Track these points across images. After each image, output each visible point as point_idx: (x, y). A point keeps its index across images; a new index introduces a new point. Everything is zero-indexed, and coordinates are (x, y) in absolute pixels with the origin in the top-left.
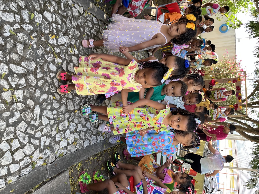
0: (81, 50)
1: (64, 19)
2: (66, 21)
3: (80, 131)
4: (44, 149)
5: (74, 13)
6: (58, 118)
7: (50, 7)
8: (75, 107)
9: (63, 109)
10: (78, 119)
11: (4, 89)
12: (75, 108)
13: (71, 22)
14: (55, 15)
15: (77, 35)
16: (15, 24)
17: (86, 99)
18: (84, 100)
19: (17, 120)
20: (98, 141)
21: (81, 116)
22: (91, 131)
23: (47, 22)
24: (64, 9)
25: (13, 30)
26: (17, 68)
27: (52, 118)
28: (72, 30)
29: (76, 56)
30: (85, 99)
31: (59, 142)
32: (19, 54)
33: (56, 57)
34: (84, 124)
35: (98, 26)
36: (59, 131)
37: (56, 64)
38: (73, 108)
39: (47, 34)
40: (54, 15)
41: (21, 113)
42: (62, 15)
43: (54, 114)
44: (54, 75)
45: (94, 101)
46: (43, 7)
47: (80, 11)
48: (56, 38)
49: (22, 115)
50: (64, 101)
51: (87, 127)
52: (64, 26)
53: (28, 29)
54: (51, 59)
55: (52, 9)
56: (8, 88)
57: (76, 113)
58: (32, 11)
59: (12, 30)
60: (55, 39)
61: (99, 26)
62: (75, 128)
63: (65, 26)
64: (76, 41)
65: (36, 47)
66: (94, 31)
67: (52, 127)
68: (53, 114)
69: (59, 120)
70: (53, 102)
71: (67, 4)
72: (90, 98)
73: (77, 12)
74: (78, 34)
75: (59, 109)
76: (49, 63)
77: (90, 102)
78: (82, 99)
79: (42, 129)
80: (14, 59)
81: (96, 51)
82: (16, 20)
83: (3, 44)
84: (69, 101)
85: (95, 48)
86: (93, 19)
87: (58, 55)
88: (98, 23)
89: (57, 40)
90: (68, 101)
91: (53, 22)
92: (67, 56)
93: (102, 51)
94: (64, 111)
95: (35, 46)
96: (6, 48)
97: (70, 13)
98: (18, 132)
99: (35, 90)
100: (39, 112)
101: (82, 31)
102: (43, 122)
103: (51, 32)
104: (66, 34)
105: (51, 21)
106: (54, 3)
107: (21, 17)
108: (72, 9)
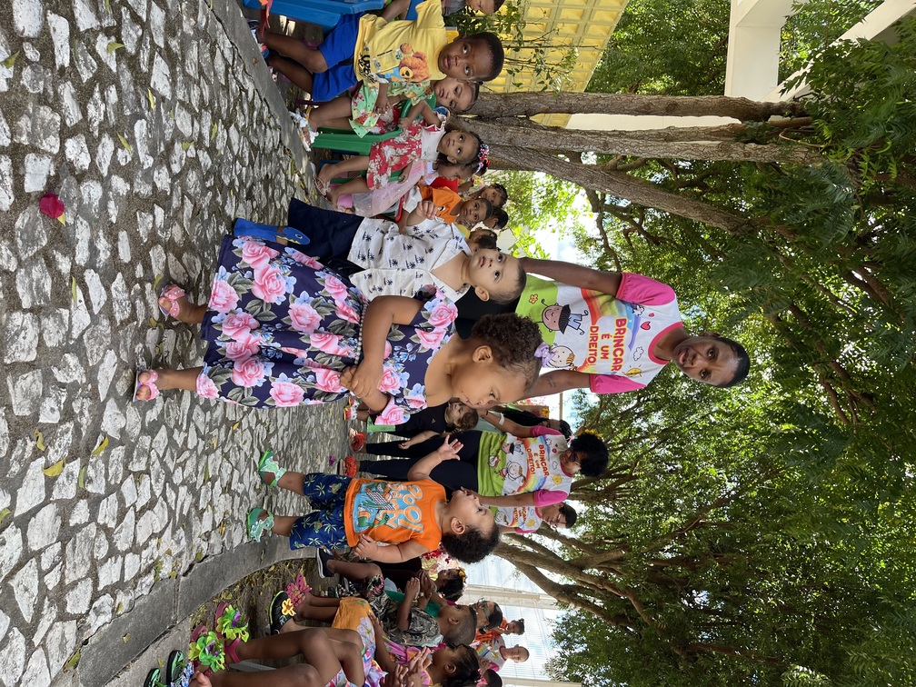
3: (235, 491)
4: (179, 527)
6: (209, 436)
10: (235, 452)
11: (151, 320)
16: (190, 144)
19: (156, 419)
21: (241, 445)
25: (186, 160)
26: (177, 266)
27: (203, 434)
31: (203, 510)
32: (184, 229)
34: (242, 472)
36: (207, 479)
41: (165, 401)
43: (206, 421)
51: (245, 482)
53: (205, 164)
55: (241, 124)
56: (157, 320)
58: (216, 117)
59: (184, 159)
67: (199, 458)
79: (185, 461)
80: (176, 240)
82: (193, 133)
83: (169, 194)
94: (220, 419)
95: (206, 217)
96: (170, 204)
97: (262, 139)
98: (154, 456)
99: (192, 339)
100: (188, 407)
101: (270, 194)
102: (189, 440)
103: (232, 182)
104: (250, 196)
105: (236, 153)
106: (245, 106)
107: (200, 128)
108: (265, 131)
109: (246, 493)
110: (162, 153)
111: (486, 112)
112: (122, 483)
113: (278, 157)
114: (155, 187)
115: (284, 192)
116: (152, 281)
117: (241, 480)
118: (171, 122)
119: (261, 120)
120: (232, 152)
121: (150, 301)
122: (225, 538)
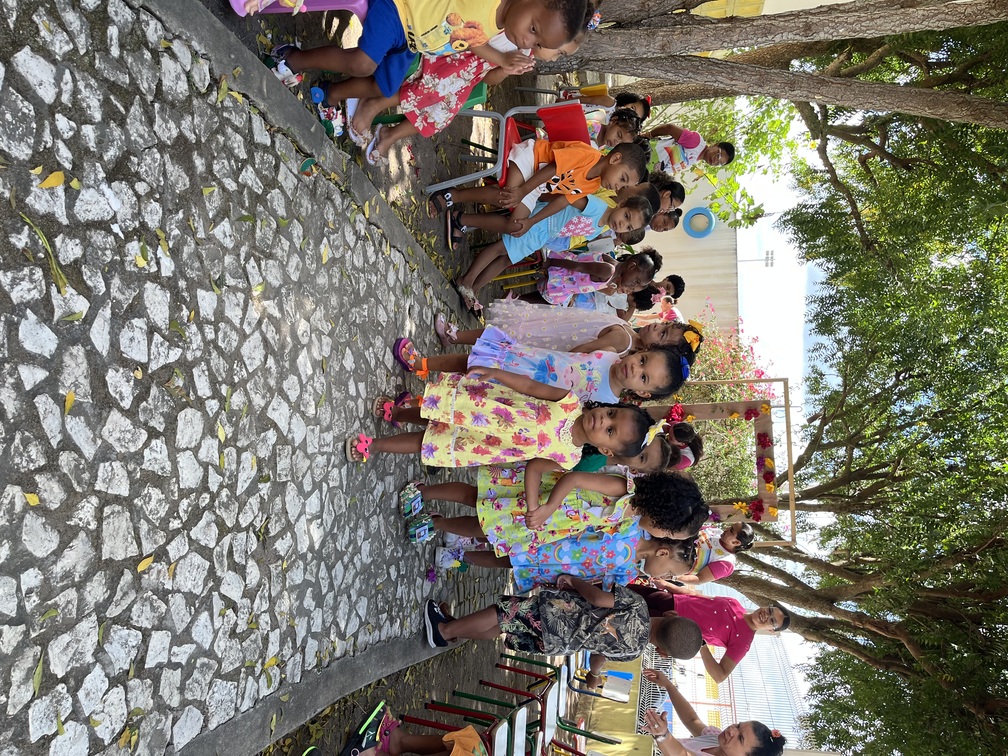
0: (190, 256)
1: (115, 102)
2: (127, 110)
3: (160, 666)
5: (167, 83)
6: (42, 609)
7: (51, 32)
8: (144, 542)
9: (76, 557)
10: (151, 604)
12: (140, 545)
13: (151, 122)
14: (71, 73)
15: (173, 186)
17: (197, 498)
18: (189, 505)
20: (246, 705)
21: (168, 586)
22: (215, 657)
23: (26, 103)
24: (121, 53)
27: (13, 614)
28: (153, 159)
29: (163, 287)
30: (193, 496)
33: (61, 284)
34: (180, 628)
35: (271, 157)
36: (48, 682)
37: (55, 319)
38: (133, 551)
39: (21, 163)
40: (67, 76)
42: (106, 80)
43: (24, 588)
44: (41, 374)
45: (237, 504)
46: (12, 26)
47: (196, 78)
48: (68, 189)
50: (86, 512)
51: (195, 639)
52: (112, 132)
54: (29, 290)
57: (144, 572)
60: (60, 190)
61: (277, 158)
62: (134, 653)
63: (117, 132)
64: (167, 212)
66: (253, 176)
68: (19, 589)
69: (53, 619)
70: (25, 521)
71: (139, 32)
72: (218, 493)
73: (183, 77)
74: (181, 181)
75: (53, 558)
76: (19, 310)
77: (214, 513)
78: (181, 498)
81: (259, 266)
84: (112, 513)
85: (253, 255)
86: (254, 121)
87: (73, 272)
88: (273, 142)
89: (72, 196)
90: (107, 510)
91: (56, 107)
92: (116, 282)
93: (284, 270)
101: (201, 169)
106: (69, 16)
108: (157, 62)
109: (204, 652)
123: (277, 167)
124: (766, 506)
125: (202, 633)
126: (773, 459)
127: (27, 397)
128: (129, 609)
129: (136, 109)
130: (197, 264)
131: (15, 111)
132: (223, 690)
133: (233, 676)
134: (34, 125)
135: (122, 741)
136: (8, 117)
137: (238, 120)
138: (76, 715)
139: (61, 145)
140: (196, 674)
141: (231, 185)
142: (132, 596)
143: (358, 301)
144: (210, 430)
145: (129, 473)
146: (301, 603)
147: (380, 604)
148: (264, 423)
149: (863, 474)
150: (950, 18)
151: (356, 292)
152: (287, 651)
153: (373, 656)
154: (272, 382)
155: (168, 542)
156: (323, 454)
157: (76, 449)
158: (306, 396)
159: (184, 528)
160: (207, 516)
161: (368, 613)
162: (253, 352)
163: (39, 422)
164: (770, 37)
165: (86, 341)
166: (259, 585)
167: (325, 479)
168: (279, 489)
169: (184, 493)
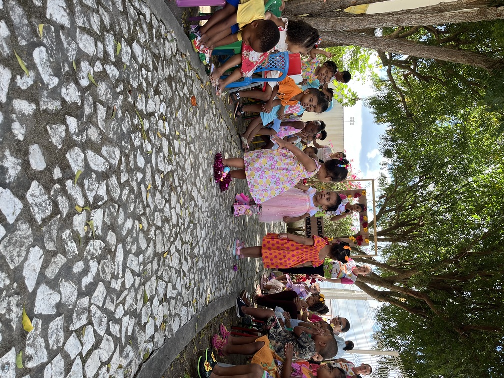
0: (172, 126)
1: (156, 62)
2: (158, 65)
3: (170, 298)
4: (126, 346)
5: (167, 52)
6: (144, 271)
7: (141, 34)
8: (165, 246)
9: (151, 251)
10: (168, 272)
11: (77, 208)
13: (163, 69)
14: (146, 51)
15: (168, 96)
16: (96, 61)
18: (175, 232)
19: (93, 281)
20: (190, 318)
21: (171, 265)
22: (182, 297)
23: (136, 64)
24: (156, 41)
25: (94, 74)
26: (97, 159)
27: (138, 272)
28: (164, 85)
29: (167, 139)
30: (176, 228)
31: (146, 324)
32: (100, 129)
33: (145, 139)
34: (174, 283)
37: (144, 153)
38: (163, 249)
39: (135, 90)
40: (145, 53)
41: (99, 264)
42: (153, 53)
44: (142, 176)
45: (186, 232)
46: (132, 32)
47: (173, 49)
48: (146, 100)
49: (100, 267)
50: (152, 233)
52: (155, 75)
53: (113, 75)
54: (138, 142)
55: (143, 40)
56: (82, 206)
57: (166, 258)
58: (118, 38)
59: (92, 74)
60: (144, 101)
62: (164, 291)
64: (167, 107)
65: (121, 114)
66: (187, 90)
67: (137, 291)
68: (139, 262)
69: (146, 276)
70: (140, 235)
71: (160, 31)
72: (181, 227)
73: (170, 49)
74: (170, 93)
75: (146, 251)
76: (136, 150)
77: (181, 235)
78: (173, 228)
79: (125, 298)
80: (93, 139)
81: (189, 129)
82: (98, 52)
83: (80, 104)
84: (158, 234)
85: (187, 125)
87: (148, 134)
89: (147, 102)
90: (157, 232)
91: (143, 65)
92: (157, 138)
93: (195, 131)
94: (152, 256)
96: (83, 112)
97: (162, 50)
98: (94, 309)
99: (119, 209)
100: (122, 260)
101: (174, 88)
102: (127, 282)
103: (140, 85)
104: (157, 92)
105: (141, 63)
106: (145, 27)
107: (104, 47)
108: (164, 44)
109: (180, 294)
110: (68, 72)
111: (315, 11)
112: (64, 344)
113: (177, 61)
114: (64, 102)
115: (184, 84)
116: (72, 177)
117: (174, 288)
118: (74, 46)
119: (159, 36)
120: (137, 62)
121: (73, 194)
122: (167, 333)
123: (193, 85)
124: (364, 238)
125: (179, 287)
126: (367, 217)
127: (139, 185)
128: (162, 274)
129: (160, 64)
130: (174, 129)
131: (134, 68)
132: (184, 311)
133: (186, 305)
134: (138, 74)
135: (162, 328)
136: (132, 70)
137: (183, 67)
138: (152, 316)
139: (144, 81)
140: (178, 303)
141: (182, 95)
142: (163, 268)
143: (214, 144)
144: (178, 201)
145: (161, 217)
146: (202, 277)
147: (221, 280)
148: (192, 198)
149: (404, 224)
150: (461, 18)
151: (213, 139)
152: (199, 297)
153: (220, 303)
154: (193, 180)
155: (170, 247)
156: (206, 212)
157: (150, 207)
158: (202, 186)
159: (174, 241)
160: (179, 237)
161: (218, 284)
162: (188, 167)
163: (142, 195)
164: (381, 24)
165: (151, 163)
166: (191, 268)
167: (207, 223)
168: (195, 225)
169: (174, 226)
